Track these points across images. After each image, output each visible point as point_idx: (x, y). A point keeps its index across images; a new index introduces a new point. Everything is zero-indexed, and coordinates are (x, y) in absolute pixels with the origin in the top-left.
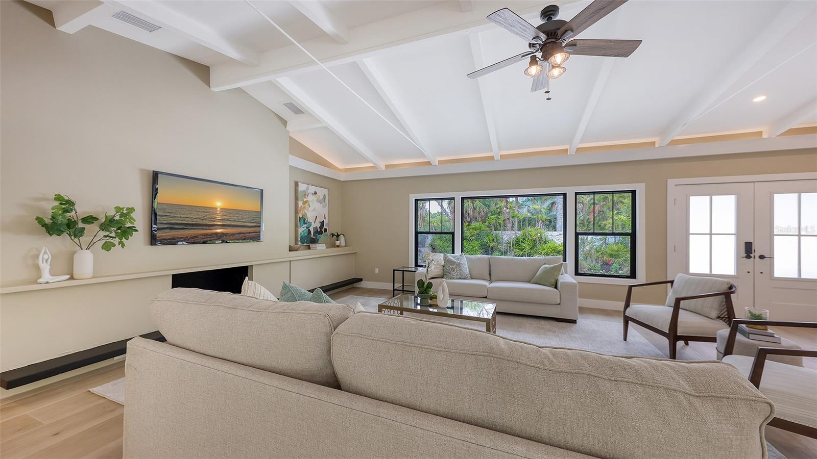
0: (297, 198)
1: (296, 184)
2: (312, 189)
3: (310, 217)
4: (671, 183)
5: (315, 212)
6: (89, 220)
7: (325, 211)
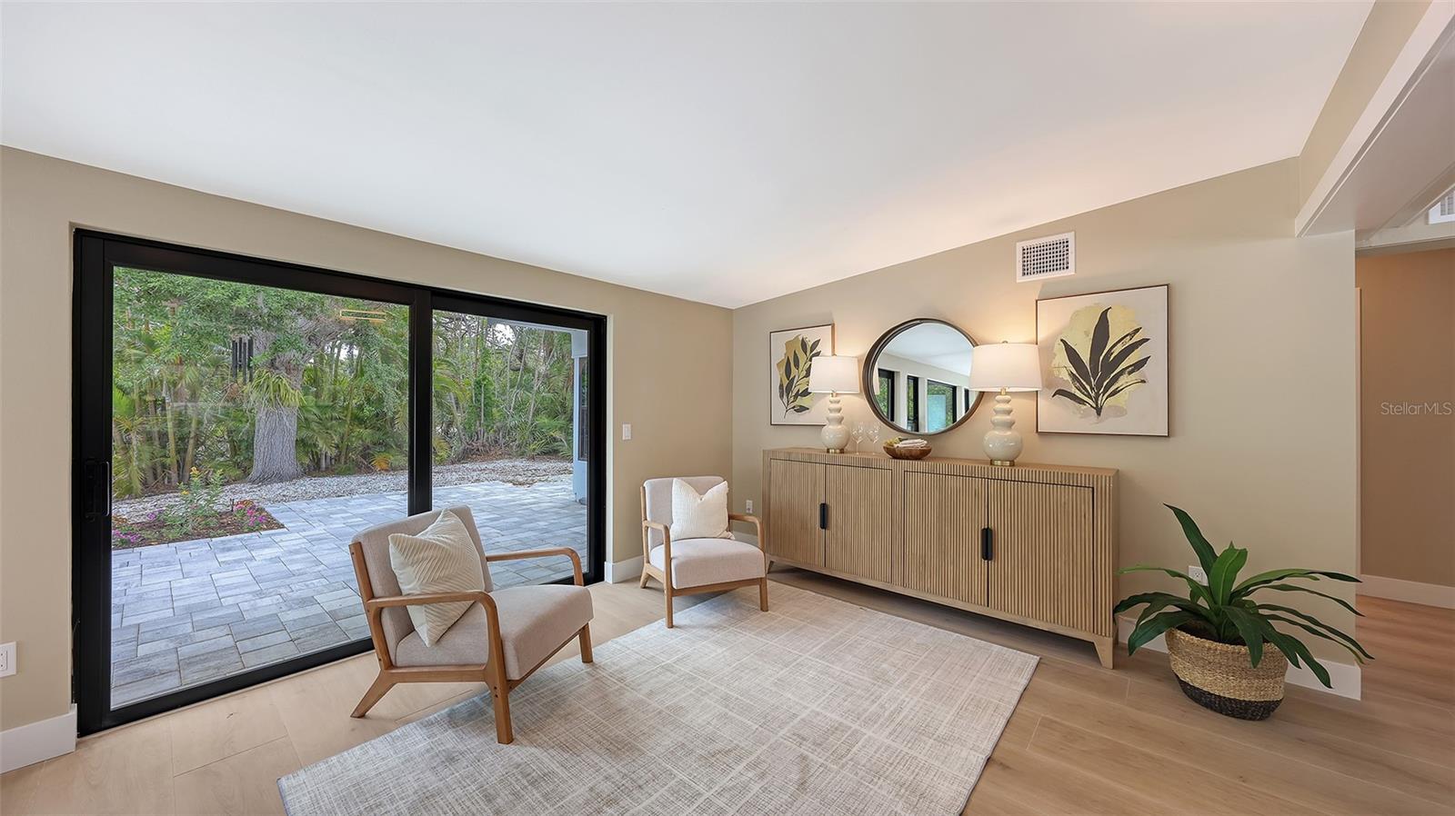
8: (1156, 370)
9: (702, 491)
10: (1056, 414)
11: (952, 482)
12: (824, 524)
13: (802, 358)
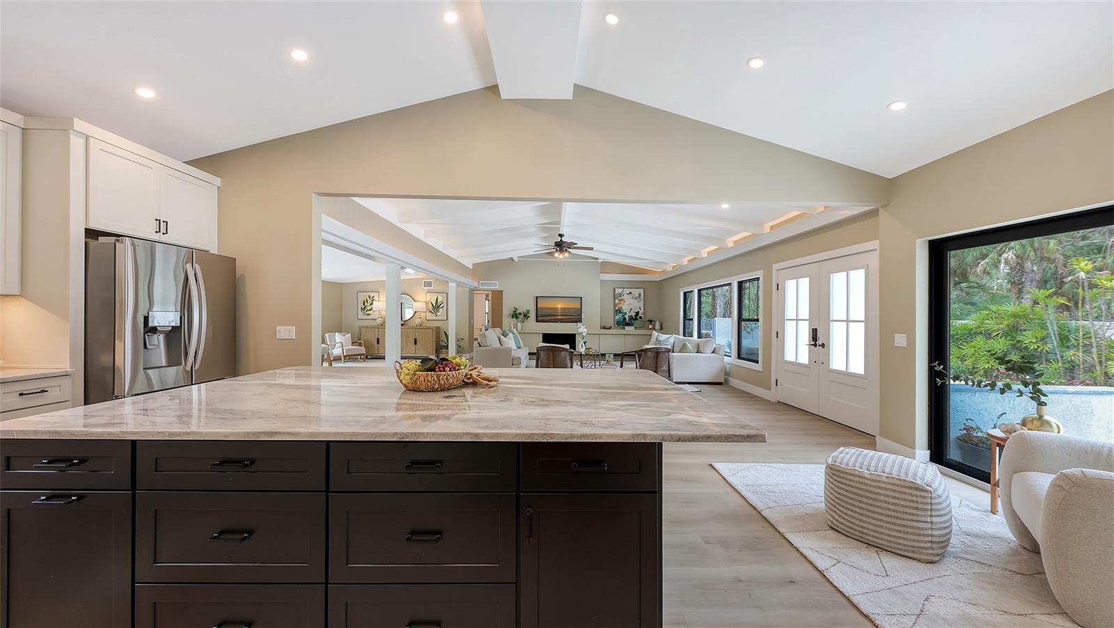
0: (615, 299)
1: (614, 290)
2: (627, 291)
3: (625, 308)
4: (776, 267)
5: (631, 305)
6: (520, 314)
7: (641, 304)
8: (445, 307)
9: (344, 336)
10: (430, 317)
11: (409, 330)
12: (378, 343)
13: (368, 298)
